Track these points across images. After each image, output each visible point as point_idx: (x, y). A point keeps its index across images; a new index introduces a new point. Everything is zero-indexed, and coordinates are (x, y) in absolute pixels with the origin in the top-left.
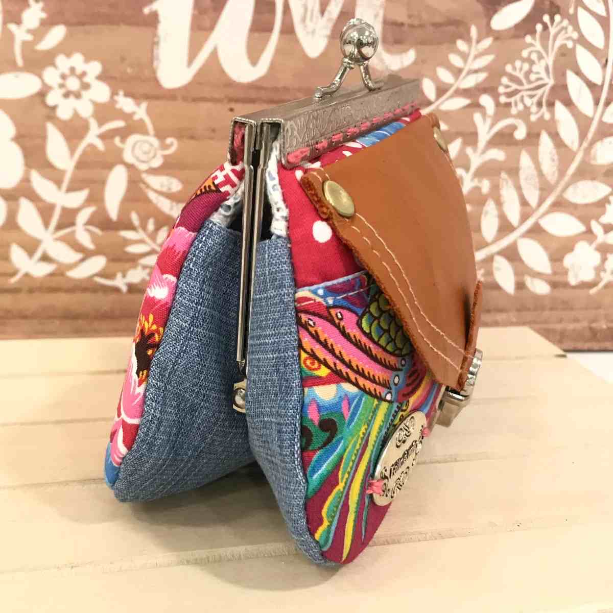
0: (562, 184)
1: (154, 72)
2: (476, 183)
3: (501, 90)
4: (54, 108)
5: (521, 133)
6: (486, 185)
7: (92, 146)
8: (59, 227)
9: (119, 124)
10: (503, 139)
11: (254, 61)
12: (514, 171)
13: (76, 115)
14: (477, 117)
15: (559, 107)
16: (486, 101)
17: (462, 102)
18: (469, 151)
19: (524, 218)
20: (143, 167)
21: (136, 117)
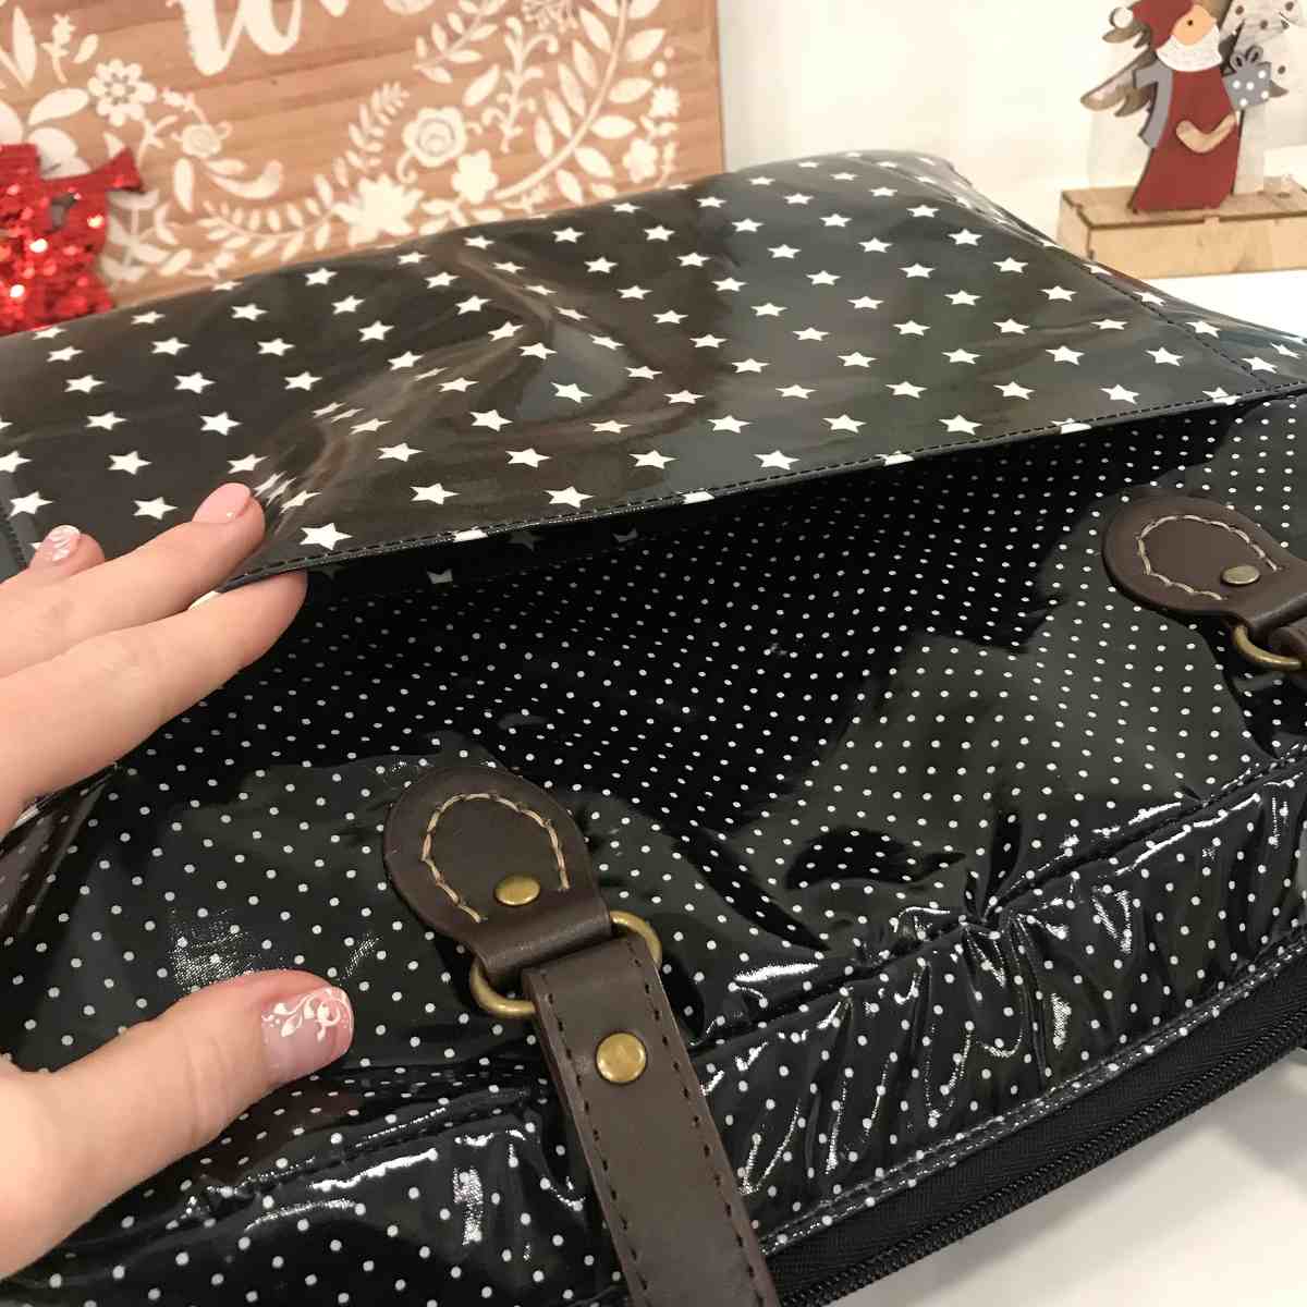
0: (603, 89)
1: (191, 61)
2: (522, 104)
3: (525, 9)
4: (107, 117)
5: (553, 47)
6: (532, 105)
7: (152, 147)
8: (142, 229)
9: (171, 119)
10: (538, 56)
11: (283, 32)
12: (555, 86)
13: (129, 120)
14: (508, 41)
15: (585, 15)
16: (513, 22)
17: (490, 29)
18: (508, 74)
19: (575, 127)
20: (203, 155)
21: (186, 110)
